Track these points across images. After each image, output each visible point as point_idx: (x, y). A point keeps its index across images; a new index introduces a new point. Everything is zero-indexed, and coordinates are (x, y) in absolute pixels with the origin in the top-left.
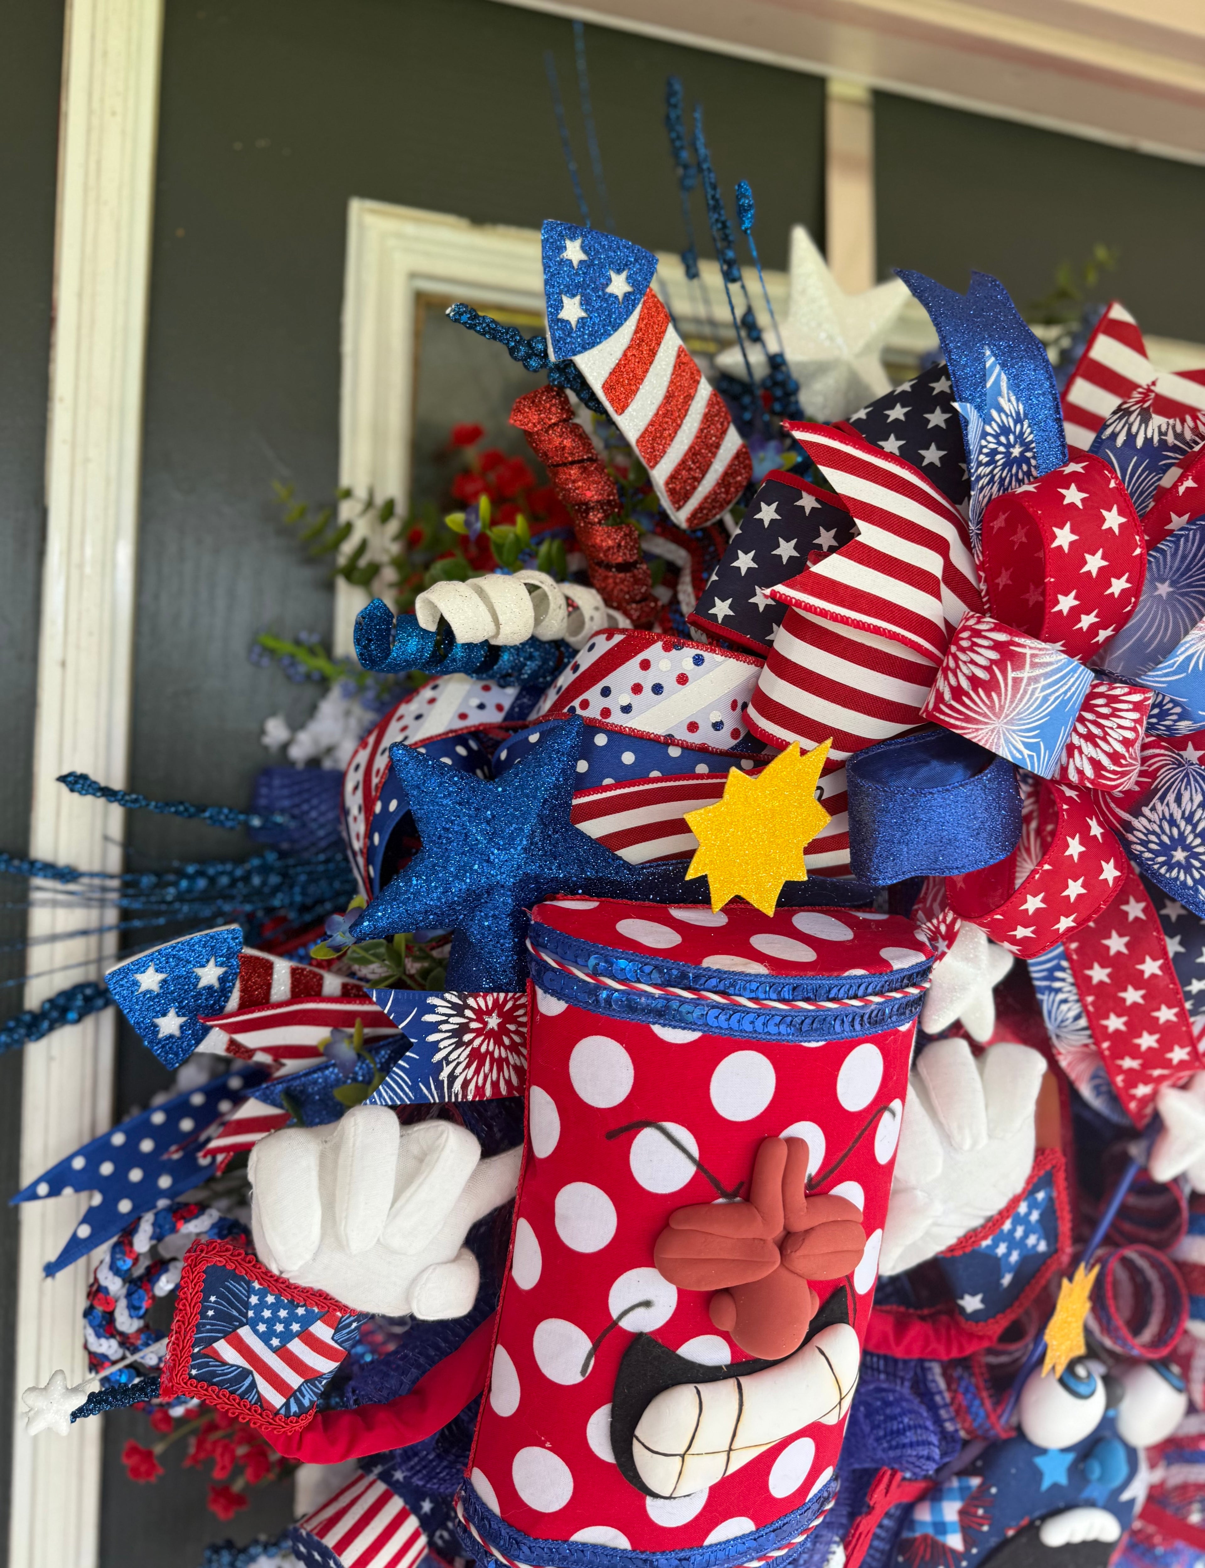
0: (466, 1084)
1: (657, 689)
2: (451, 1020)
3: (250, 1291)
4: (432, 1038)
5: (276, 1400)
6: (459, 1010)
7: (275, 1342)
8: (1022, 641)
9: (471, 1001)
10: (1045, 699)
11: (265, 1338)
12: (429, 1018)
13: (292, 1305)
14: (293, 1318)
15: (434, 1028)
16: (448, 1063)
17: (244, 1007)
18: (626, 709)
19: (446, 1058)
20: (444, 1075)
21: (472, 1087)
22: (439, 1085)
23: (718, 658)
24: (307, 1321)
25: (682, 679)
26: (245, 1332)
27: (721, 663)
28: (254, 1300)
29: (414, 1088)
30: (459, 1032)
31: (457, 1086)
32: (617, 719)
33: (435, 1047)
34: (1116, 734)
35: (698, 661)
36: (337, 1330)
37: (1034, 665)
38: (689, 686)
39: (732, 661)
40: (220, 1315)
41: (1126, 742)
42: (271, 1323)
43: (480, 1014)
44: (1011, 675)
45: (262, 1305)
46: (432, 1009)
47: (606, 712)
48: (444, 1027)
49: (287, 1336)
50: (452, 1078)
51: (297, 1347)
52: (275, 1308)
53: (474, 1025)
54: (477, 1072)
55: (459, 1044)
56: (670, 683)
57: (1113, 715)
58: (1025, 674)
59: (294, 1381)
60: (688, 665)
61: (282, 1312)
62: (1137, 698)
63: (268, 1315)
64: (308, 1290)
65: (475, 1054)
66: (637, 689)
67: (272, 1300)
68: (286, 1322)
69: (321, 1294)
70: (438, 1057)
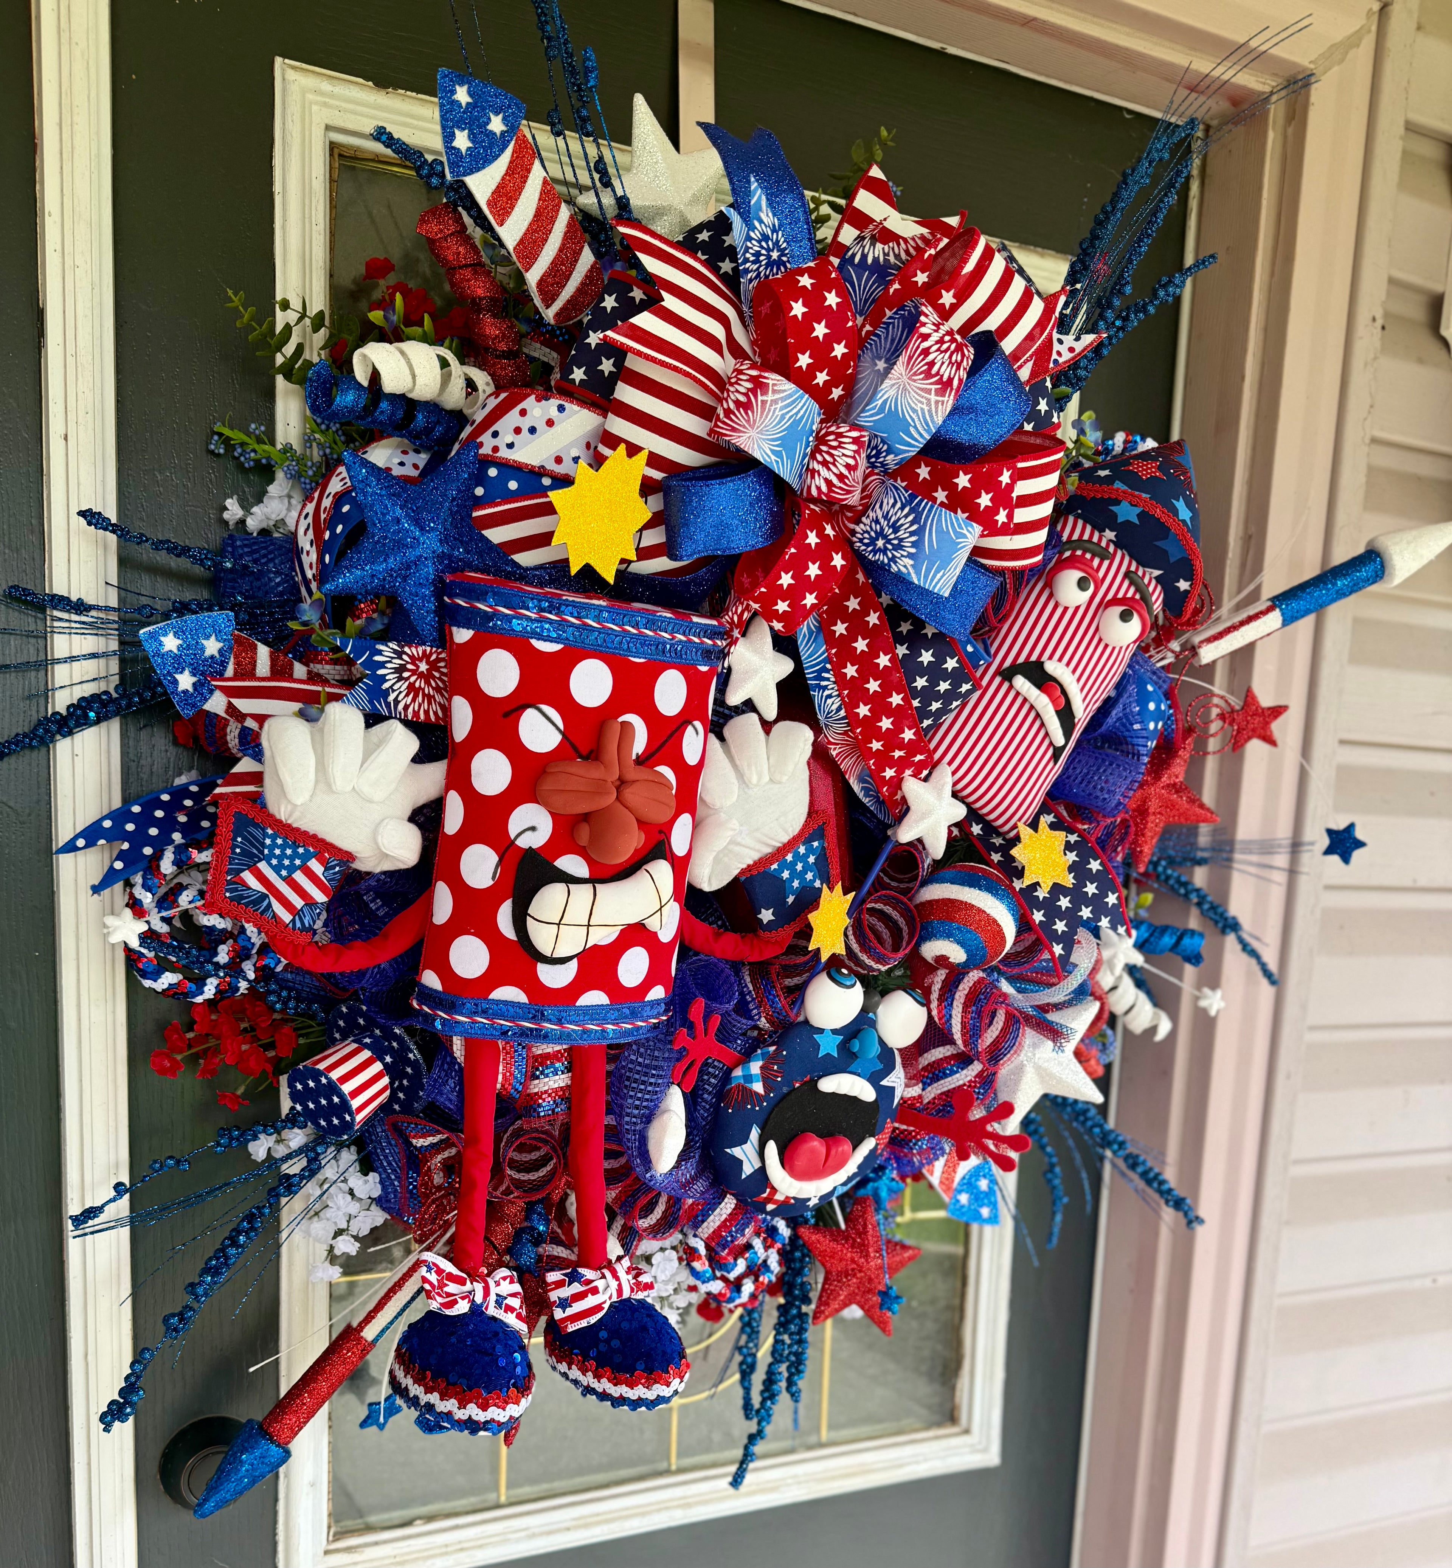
0: (406, 707)
1: (533, 430)
2: (394, 661)
3: (266, 836)
4: (381, 672)
5: (286, 917)
6: (399, 654)
7: (284, 872)
8: (766, 375)
9: (406, 649)
10: (782, 417)
11: (277, 868)
12: (377, 658)
13: (296, 846)
14: (295, 855)
15: (382, 665)
16: (393, 691)
17: (237, 677)
18: (510, 446)
19: (391, 687)
20: (391, 698)
21: (410, 709)
22: (388, 705)
23: (576, 408)
24: (305, 857)
25: (550, 423)
26: (262, 865)
27: (577, 412)
28: (268, 841)
29: (371, 702)
30: (401, 669)
31: (401, 706)
32: (504, 453)
33: (382, 679)
34: (841, 461)
35: (561, 408)
36: (327, 868)
37: (774, 391)
38: (554, 429)
39: (586, 411)
40: (245, 853)
41: (848, 466)
42: (281, 857)
43: (413, 659)
44: (760, 398)
46: (380, 653)
47: (496, 449)
48: (389, 665)
49: (291, 869)
50: (397, 702)
51: (299, 877)
52: (282, 847)
53: (410, 666)
54: (414, 700)
55: (400, 679)
56: (541, 426)
57: (839, 447)
58: (768, 397)
59: (298, 903)
60: (553, 412)
61: (289, 852)
62: (855, 434)
63: (277, 852)
64: (306, 833)
65: (411, 687)
66: (518, 431)
67: (279, 841)
68: (292, 858)
69: (315, 836)
70: (386, 685)
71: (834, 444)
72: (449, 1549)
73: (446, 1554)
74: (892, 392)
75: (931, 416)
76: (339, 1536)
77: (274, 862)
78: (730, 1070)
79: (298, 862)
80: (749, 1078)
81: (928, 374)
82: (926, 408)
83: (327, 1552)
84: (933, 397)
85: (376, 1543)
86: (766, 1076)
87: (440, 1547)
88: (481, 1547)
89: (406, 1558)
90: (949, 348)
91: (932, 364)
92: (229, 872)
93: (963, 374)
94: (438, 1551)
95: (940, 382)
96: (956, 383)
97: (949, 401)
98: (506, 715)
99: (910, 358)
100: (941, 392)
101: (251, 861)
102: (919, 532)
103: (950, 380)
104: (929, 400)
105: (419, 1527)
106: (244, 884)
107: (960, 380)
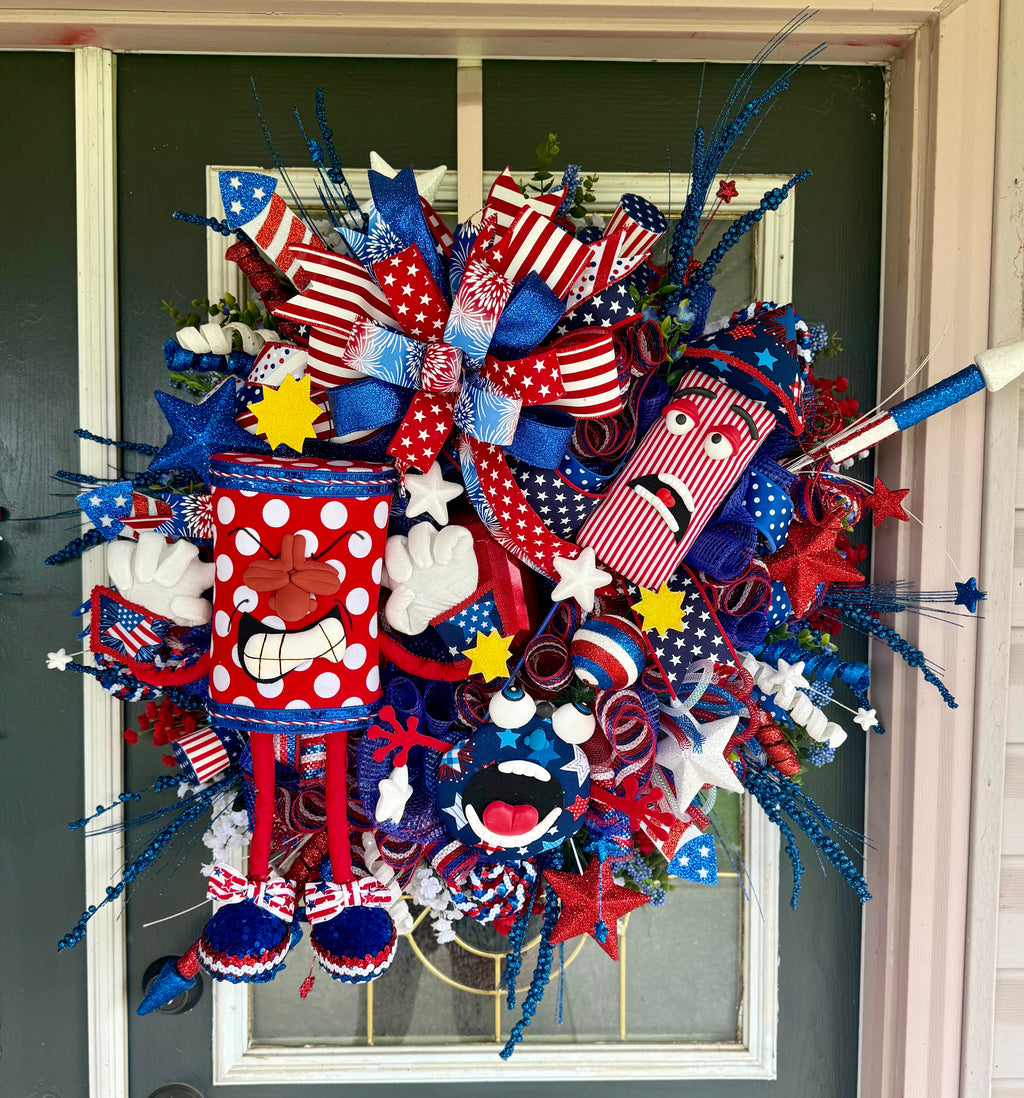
0: (199, 531)
1: (273, 366)
2: (192, 505)
3: (119, 608)
4: (183, 512)
5: (133, 654)
6: (195, 501)
7: (129, 629)
9: (199, 498)
10: (377, 347)
11: (125, 626)
12: (182, 504)
13: (134, 613)
14: (134, 619)
15: (184, 508)
16: (191, 522)
17: (137, 517)
18: (262, 376)
19: (189, 520)
20: (189, 527)
21: (202, 532)
22: (187, 530)
23: (296, 350)
24: (139, 620)
25: (282, 361)
26: (118, 624)
27: (296, 353)
28: (120, 611)
30: (194, 510)
31: (195, 531)
33: (185, 516)
34: (437, 367)
35: (287, 352)
36: (153, 626)
37: (369, 333)
38: (284, 364)
39: (302, 352)
40: (109, 618)
42: (127, 620)
43: (203, 503)
44: (361, 338)
45: (123, 613)
46: (184, 501)
47: (256, 379)
48: (188, 508)
49: (133, 626)
50: (193, 528)
51: (137, 630)
52: (127, 614)
53: (201, 508)
54: (204, 527)
55: (195, 515)
56: (277, 363)
57: (435, 358)
58: (366, 337)
59: (138, 646)
60: (283, 355)
61: (130, 616)
62: (444, 349)
63: (125, 617)
64: (138, 606)
65: (202, 519)
66: (266, 367)
67: (126, 611)
68: (132, 620)
69: (143, 608)
70: (186, 520)
71: (433, 356)
72: (325, 1068)
73: (321, 1070)
74: (456, 322)
75: (484, 333)
76: (255, 1046)
77: (123, 622)
78: (442, 755)
79: (135, 622)
80: (450, 760)
81: (476, 308)
82: (480, 329)
83: (244, 1055)
84: (482, 321)
85: (277, 1055)
86: (462, 760)
87: (318, 1065)
88: (345, 1070)
89: (295, 1068)
90: (490, 289)
91: (478, 301)
92: (101, 629)
93: (503, 304)
94: (316, 1068)
95: (485, 311)
96: (496, 310)
97: (493, 322)
98: (229, 534)
99: (462, 300)
100: (487, 317)
101: (112, 622)
102: (474, 408)
103: (493, 309)
104: (480, 323)
105: (307, 1050)
106: (109, 635)
107: (500, 308)
